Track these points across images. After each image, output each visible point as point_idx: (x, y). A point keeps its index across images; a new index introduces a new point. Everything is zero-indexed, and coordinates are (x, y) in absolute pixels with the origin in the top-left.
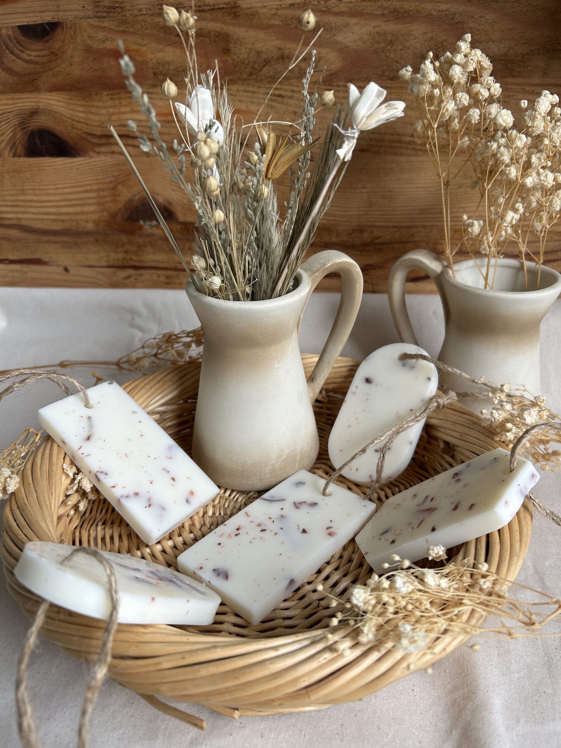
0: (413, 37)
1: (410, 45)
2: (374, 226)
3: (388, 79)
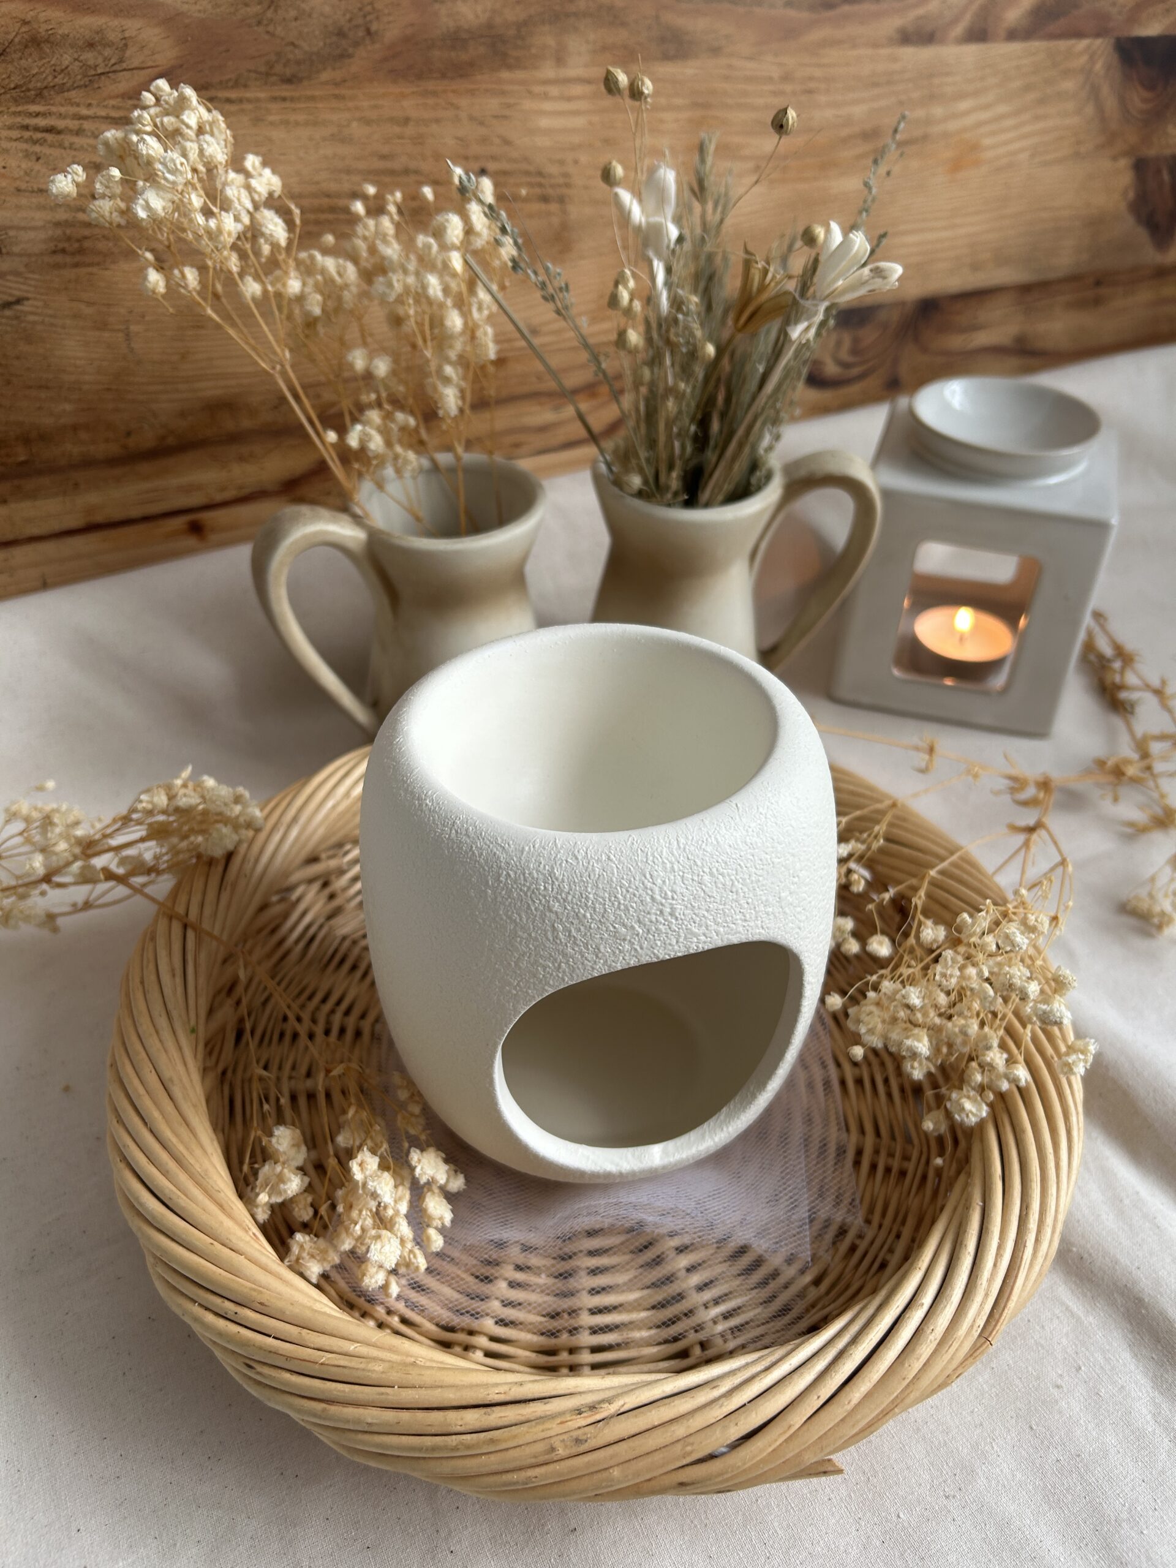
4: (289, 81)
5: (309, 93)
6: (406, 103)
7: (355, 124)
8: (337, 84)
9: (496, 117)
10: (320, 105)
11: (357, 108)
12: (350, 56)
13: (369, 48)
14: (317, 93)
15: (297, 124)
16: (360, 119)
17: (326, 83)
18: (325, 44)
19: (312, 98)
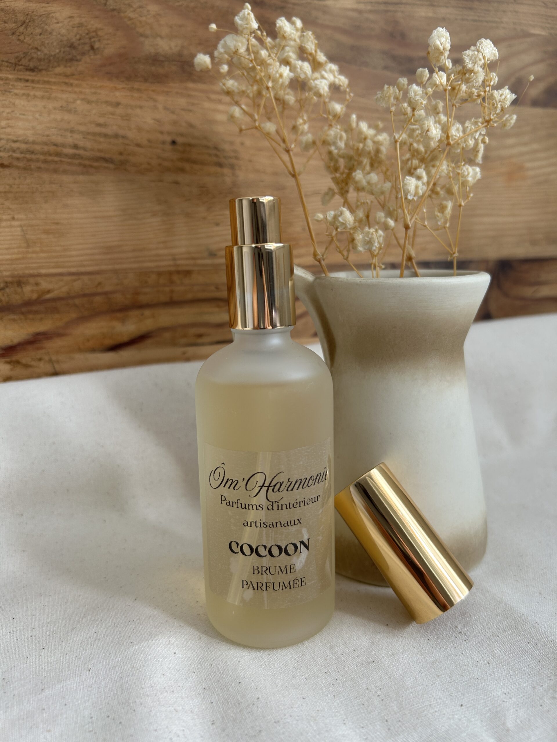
0: (55, 21)
1: (53, 30)
2: (39, 275)
3: (27, 70)
4: (32, 70)
5: (46, 79)
6: (118, 94)
7: (79, 102)
8: (66, 76)
9: (183, 110)
10: (54, 87)
11: (81, 93)
12: (77, 60)
13: (92, 57)
14: (51, 80)
15: (35, 96)
16: (83, 99)
17: (60, 74)
18: (60, 51)
19: (48, 82)
